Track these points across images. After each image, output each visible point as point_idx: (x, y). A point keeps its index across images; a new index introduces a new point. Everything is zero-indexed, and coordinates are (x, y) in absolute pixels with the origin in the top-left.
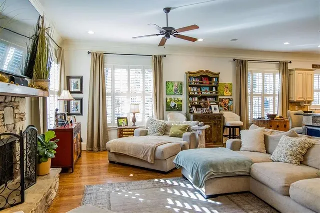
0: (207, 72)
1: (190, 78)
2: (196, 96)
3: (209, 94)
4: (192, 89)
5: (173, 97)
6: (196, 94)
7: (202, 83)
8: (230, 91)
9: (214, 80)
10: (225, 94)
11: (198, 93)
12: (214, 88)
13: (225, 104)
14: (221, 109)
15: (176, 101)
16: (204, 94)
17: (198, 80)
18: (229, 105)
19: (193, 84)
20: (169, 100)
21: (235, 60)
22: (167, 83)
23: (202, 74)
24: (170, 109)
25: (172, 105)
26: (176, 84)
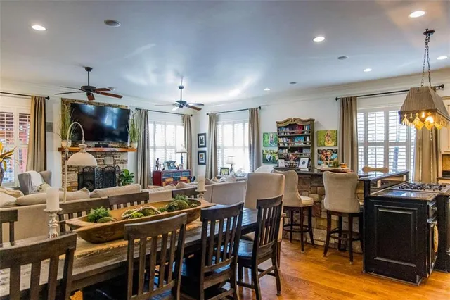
0: (295, 119)
1: (279, 128)
2: (286, 148)
3: (302, 144)
4: (281, 140)
5: (269, 149)
6: (286, 145)
7: (293, 133)
8: (333, 140)
9: (306, 128)
10: (326, 144)
11: (288, 144)
12: (308, 137)
13: (327, 157)
14: (320, 162)
15: (271, 153)
16: (297, 145)
17: (288, 130)
18: (332, 158)
19: (282, 134)
20: (265, 153)
21: (337, 99)
22: (264, 134)
23: (290, 122)
24: (266, 161)
25: (268, 157)
26: (272, 135)
